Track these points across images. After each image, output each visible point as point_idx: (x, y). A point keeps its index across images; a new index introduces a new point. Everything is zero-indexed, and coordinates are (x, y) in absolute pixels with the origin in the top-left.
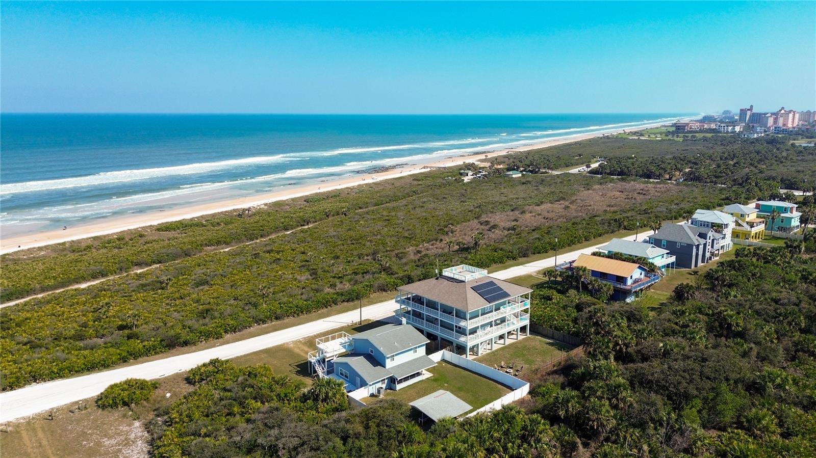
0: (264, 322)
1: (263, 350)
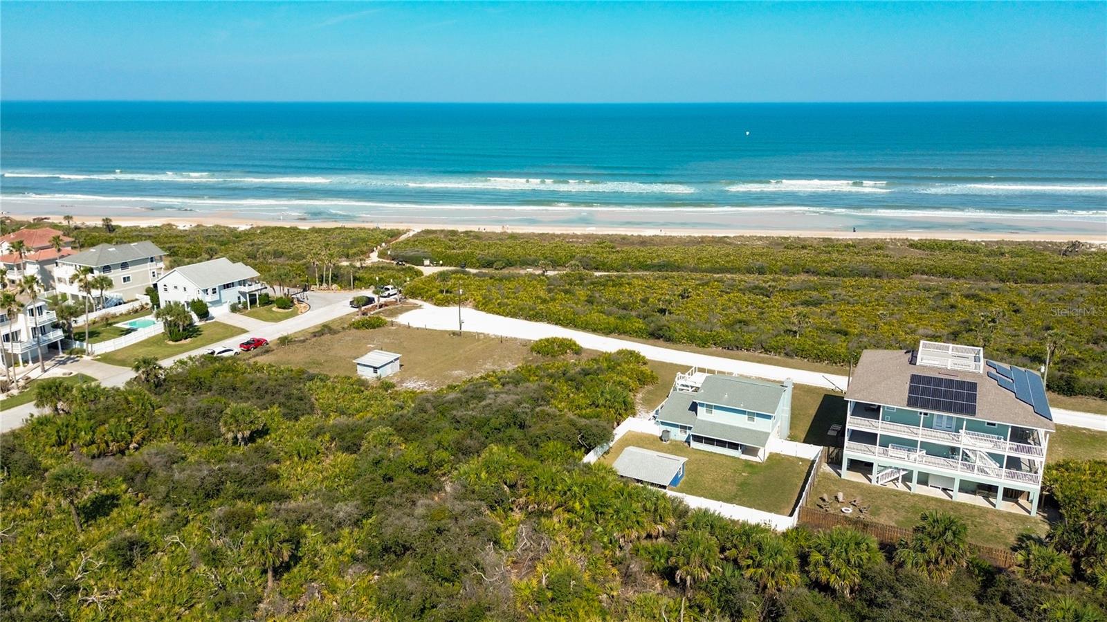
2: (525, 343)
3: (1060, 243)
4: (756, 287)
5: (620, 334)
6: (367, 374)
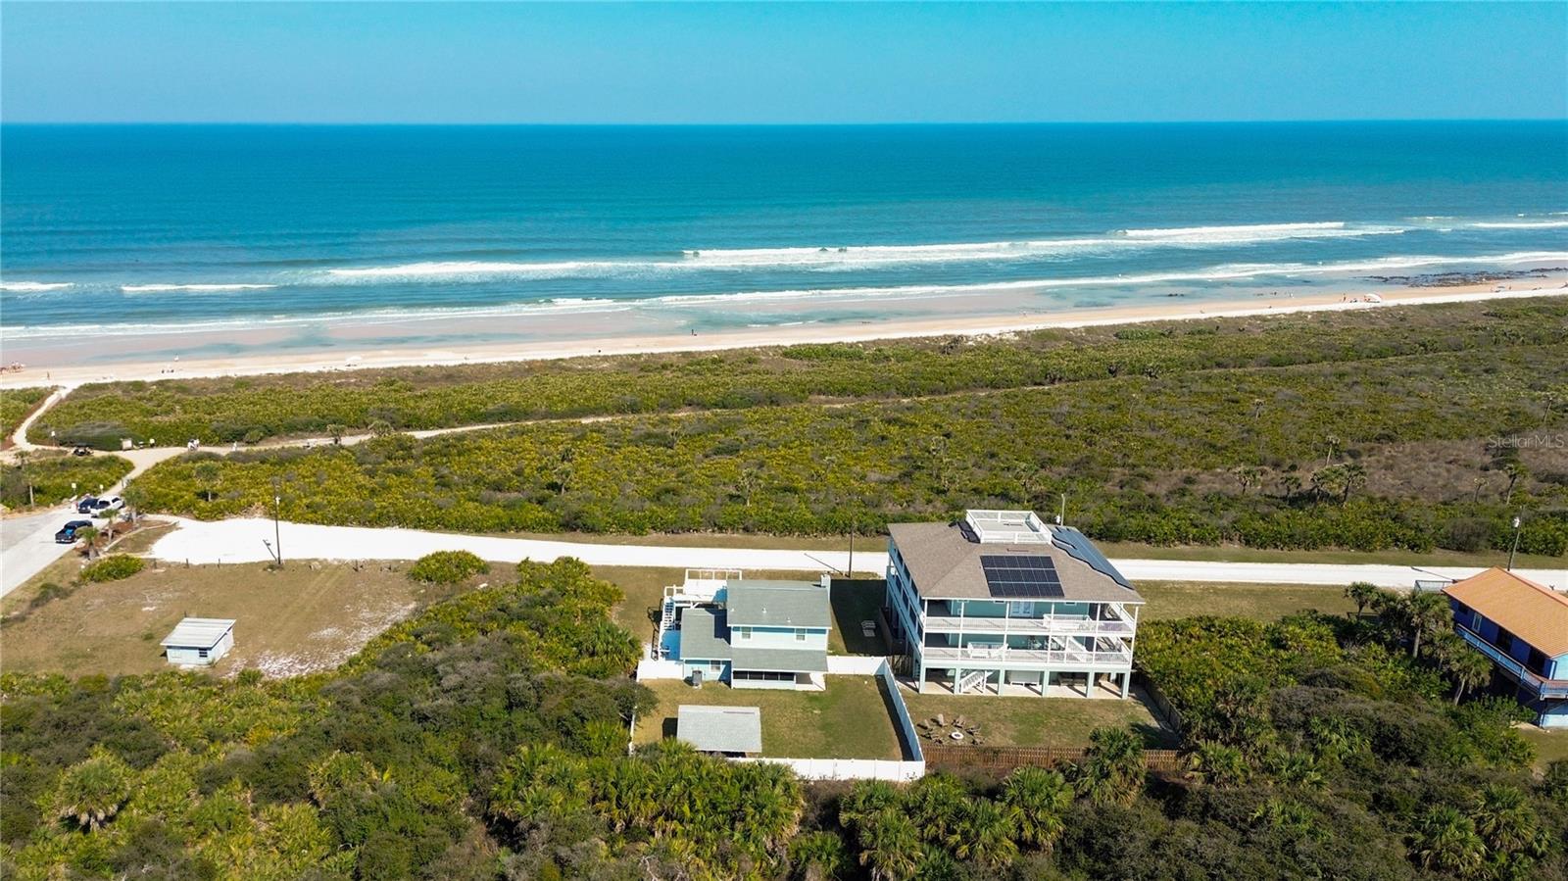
2: (394, 567)
3: (937, 338)
4: (649, 435)
5: (518, 530)
6: (188, 662)
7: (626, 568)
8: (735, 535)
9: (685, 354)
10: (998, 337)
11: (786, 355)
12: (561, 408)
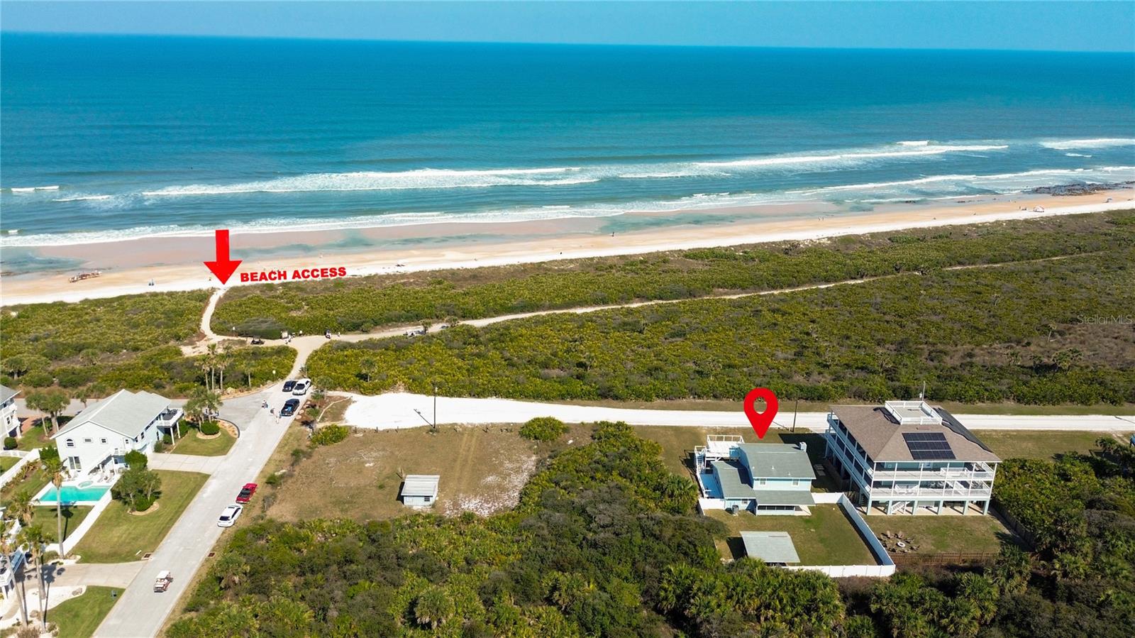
0: (699, 397)
1: (675, 427)
2: (508, 428)
3: (780, 242)
4: (625, 324)
5: (572, 398)
6: (417, 505)
7: (652, 427)
8: (709, 401)
9: (622, 257)
10: (818, 241)
11: (686, 256)
12: (558, 301)
